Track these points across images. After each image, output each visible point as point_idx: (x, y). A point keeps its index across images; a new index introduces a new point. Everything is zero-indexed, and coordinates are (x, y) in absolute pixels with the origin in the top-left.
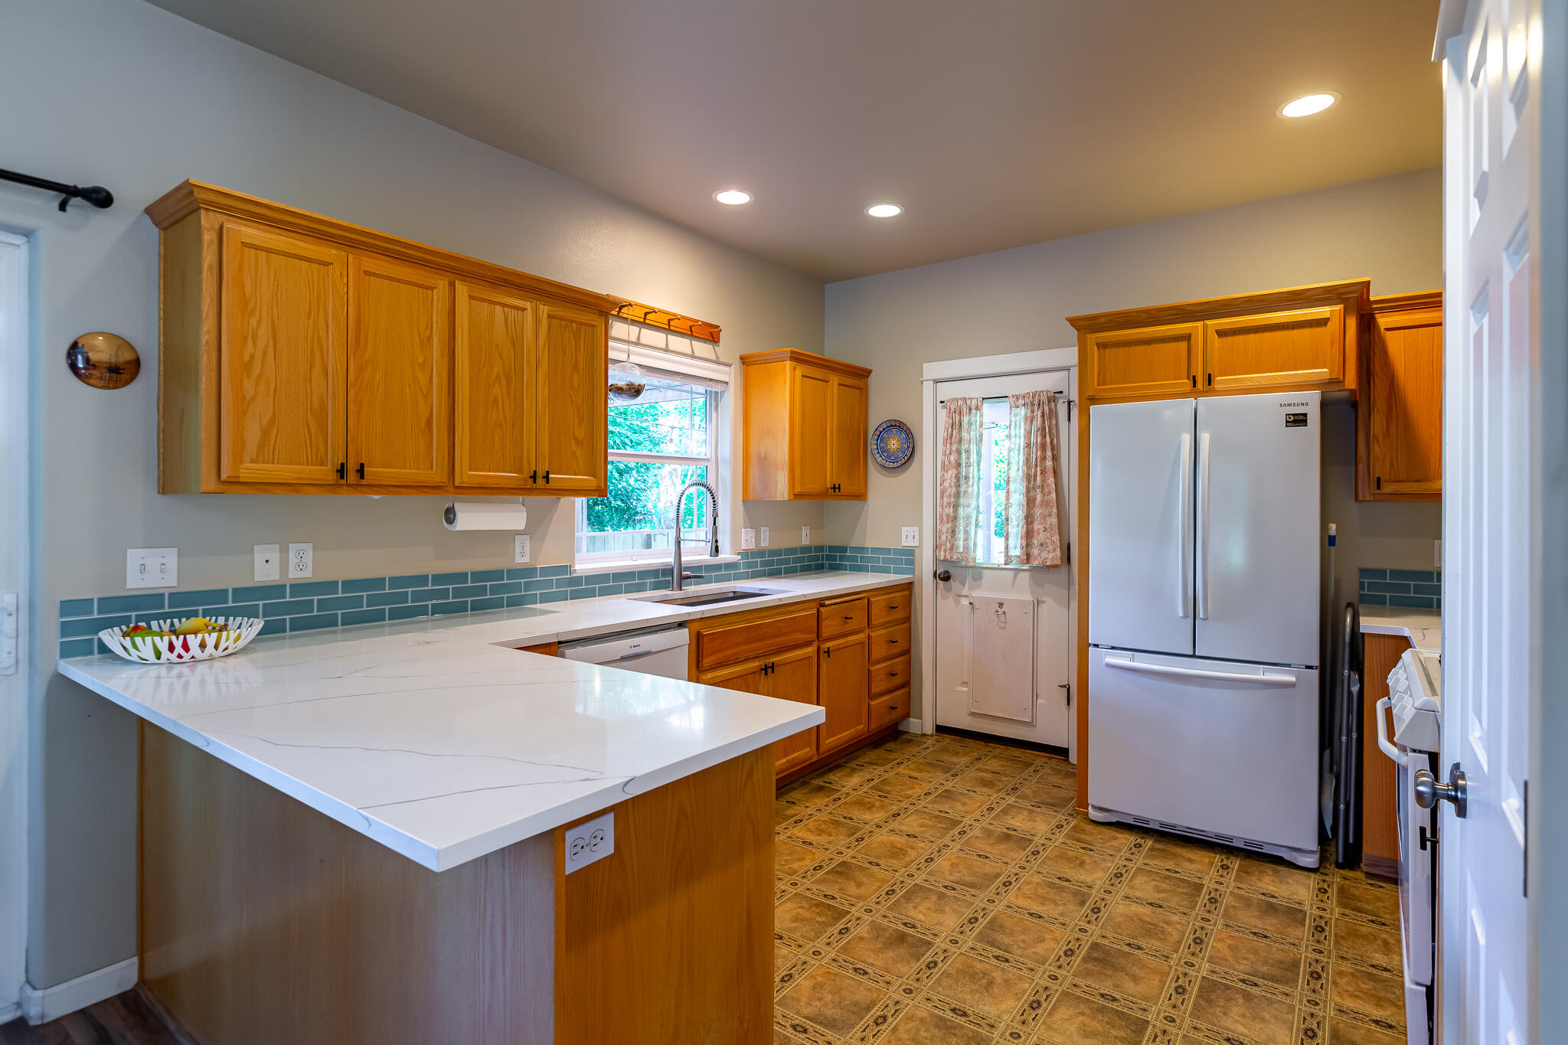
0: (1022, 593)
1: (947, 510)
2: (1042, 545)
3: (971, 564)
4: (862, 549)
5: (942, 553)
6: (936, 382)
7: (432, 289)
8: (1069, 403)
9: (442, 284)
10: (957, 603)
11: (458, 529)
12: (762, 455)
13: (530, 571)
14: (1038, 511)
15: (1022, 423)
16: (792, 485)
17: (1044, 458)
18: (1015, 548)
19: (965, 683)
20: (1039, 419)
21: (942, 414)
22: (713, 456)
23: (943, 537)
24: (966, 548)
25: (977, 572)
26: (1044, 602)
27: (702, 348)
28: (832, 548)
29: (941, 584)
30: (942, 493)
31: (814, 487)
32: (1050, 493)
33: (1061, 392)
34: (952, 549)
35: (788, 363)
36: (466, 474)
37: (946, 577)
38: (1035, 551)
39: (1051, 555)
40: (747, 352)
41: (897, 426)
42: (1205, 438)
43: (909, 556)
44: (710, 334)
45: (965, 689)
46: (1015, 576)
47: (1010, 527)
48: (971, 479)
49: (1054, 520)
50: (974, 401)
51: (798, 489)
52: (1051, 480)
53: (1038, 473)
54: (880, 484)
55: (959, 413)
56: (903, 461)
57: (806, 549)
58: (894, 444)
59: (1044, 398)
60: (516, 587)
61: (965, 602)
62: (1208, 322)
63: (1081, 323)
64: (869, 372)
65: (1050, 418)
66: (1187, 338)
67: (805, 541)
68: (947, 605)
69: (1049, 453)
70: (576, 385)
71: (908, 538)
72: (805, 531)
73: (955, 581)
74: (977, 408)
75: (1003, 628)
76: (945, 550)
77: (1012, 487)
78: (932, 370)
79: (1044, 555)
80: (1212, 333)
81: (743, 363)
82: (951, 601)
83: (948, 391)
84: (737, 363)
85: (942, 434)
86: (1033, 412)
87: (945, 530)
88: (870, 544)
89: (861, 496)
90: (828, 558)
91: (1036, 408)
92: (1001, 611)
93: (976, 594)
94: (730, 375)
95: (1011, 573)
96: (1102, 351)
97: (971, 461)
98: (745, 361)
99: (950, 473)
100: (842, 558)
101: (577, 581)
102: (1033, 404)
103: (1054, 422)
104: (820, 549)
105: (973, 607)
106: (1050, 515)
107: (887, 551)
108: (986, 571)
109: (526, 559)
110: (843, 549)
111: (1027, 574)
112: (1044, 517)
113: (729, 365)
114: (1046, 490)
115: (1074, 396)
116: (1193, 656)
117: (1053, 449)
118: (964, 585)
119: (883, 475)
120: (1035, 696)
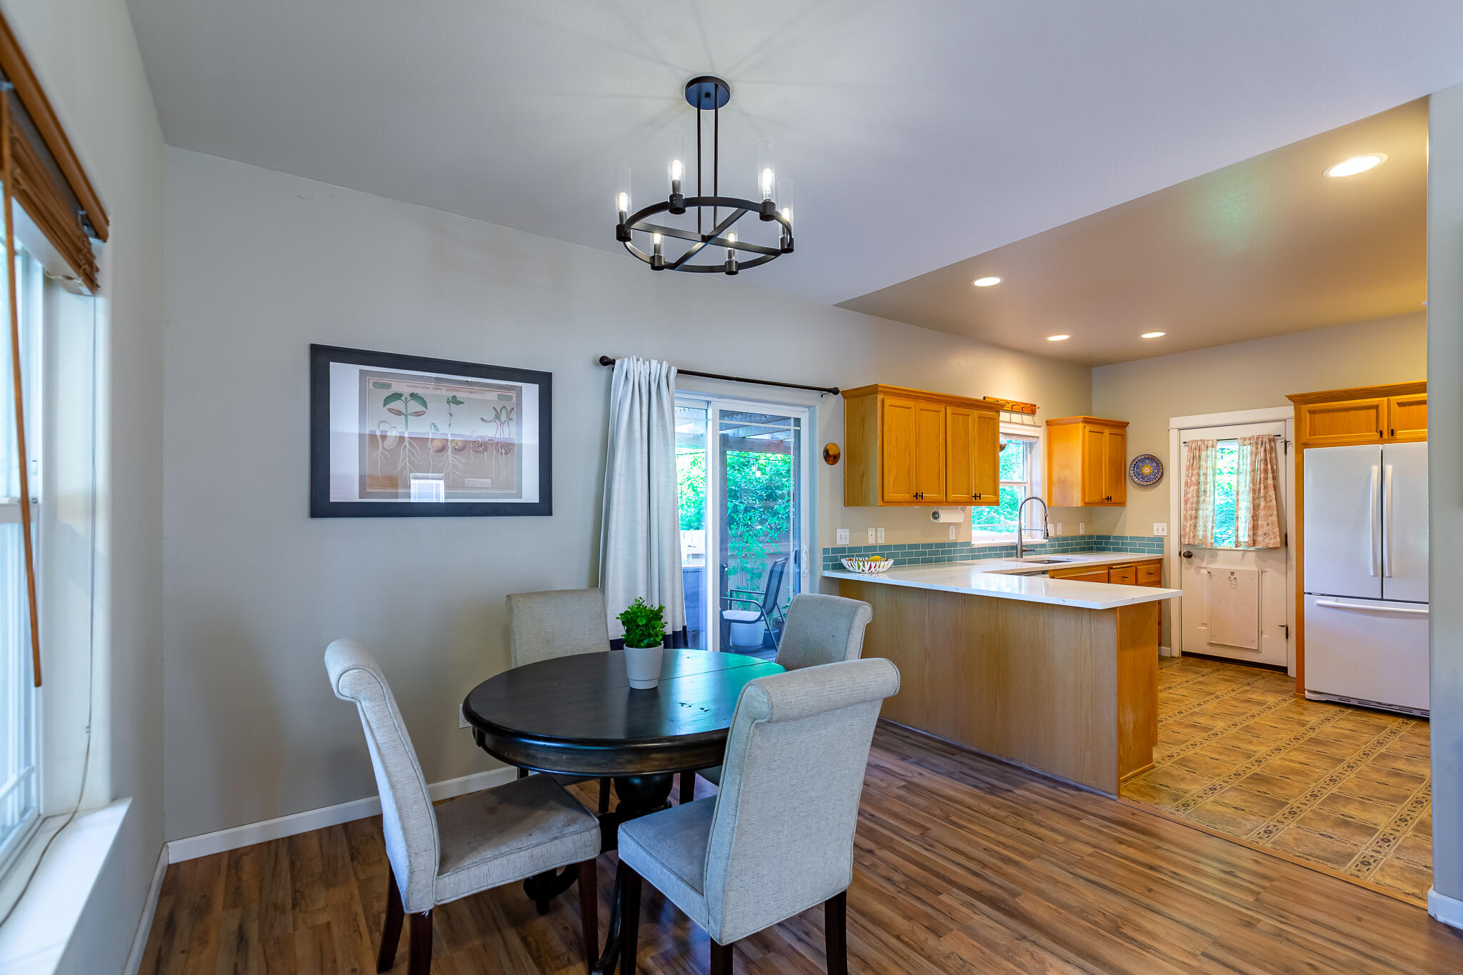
0: (1250, 565)
1: (1190, 512)
2: (1265, 534)
3: (1209, 547)
4: (1122, 538)
5: (1187, 539)
6: (1180, 429)
7: (939, 412)
8: (1286, 443)
9: (942, 409)
10: (1198, 572)
11: (941, 521)
12: (1062, 480)
13: (954, 544)
14: (1262, 513)
15: (1249, 455)
16: (1084, 497)
17: (1266, 479)
18: (1244, 536)
19: (1205, 624)
20: (1262, 454)
21: (1185, 450)
22: (1029, 480)
23: (1187, 530)
24: (1205, 537)
25: (1214, 552)
26: (1266, 571)
27: (1027, 419)
28: (1099, 537)
29: (1185, 560)
30: (1186, 503)
31: (1096, 498)
32: (1271, 501)
33: (1280, 436)
34: (1194, 536)
35: (1081, 425)
36: (952, 496)
37: (1189, 555)
38: (1260, 539)
39: (1272, 541)
40: (1050, 418)
41: (1152, 459)
42: (1389, 469)
43: (1160, 542)
44: (1031, 410)
45: (1205, 628)
46: (1244, 555)
47: (1239, 523)
48: (1208, 493)
49: (1275, 518)
50: (1210, 442)
51: (1087, 500)
52: (1272, 493)
53: (1262, 488)
54: (1136, 496)
55: (1197, 451)
56: (1155, 481)
57: (1082, 537)
58: (1147, 470)
59: (1266, 439)
60: (949, 552)
61: (1204, 572)
62: (1390, 397)
63: (1296, 398)
64: (1128, 423)
65: (1271, 452)
66: (1376, 407)
67: (1082, 532)
68: (1190, 573)
69: (1270, 475)
70: (988, 450)
71: (1158, 530)
72: (1082, 526)
73: (1195, 557)
74: (1213, 446)
75: (1235, 588)
76: (1189, 538)
77: (1241, 497)
78: (1175, 422)
79: (1267, 540)
80: (1394, 406)
81: (1048, 425)
82: (1192, 571)
83: (1189, 436)
84: (1044, 424)
85: (1184, 463)
86: (1257, 448)
87: (1188, 524)
88: (1129, 533)
89: (1122, 504)
90: (1096, 543)
91: (1259, 446)
92: (1232, 577)
93: (1213, 566)
94: (1040, 432)
95: (1241, 553)
96: (1313, 416)
97: (1208, 480)
98: (1048, 423)
99: (1192, 488)
100: (1106, 544)
101: (973, 550)
102: (1257, 443)
103: (1274, 455)
104: (1091, 537)
105: (1210, 575)
106: (1272, 515)
107: (1143, 538)
108: (1221, 552)
109: (954, 538)
110: (1109, 537)
111: (1253, 554)
112: (1267, 517)
113: (1040, 427)
114: (1268, 499)
115: (1291, 437)
116: (1382, 600)
117: (1273, 472)
118: (1203, 560)
119: (1138, 489)
120: (1260, 633)
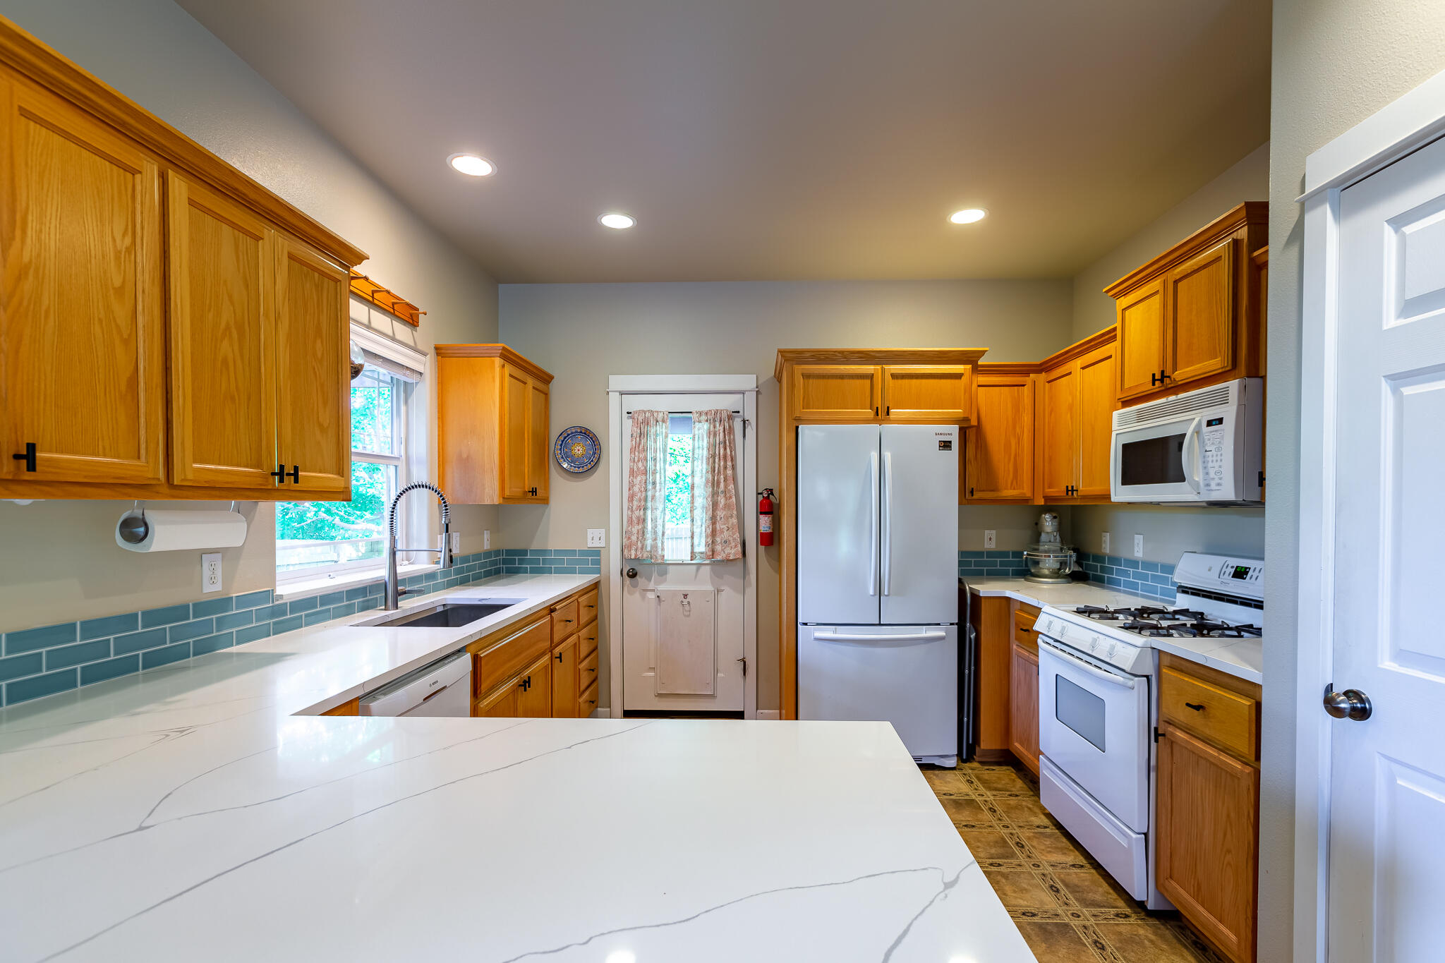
0: (704, 584)
1: (637, 513)
2: (725, 542)
3: (660, 561)
4: (544, 552)
5: (633, 552)
6: (622, 394)
7: (134, 172)
8: (744, 422)
9: (150, 169)
10: (643, 597)
11: (152, 550)
12: (465, 456)
13: (220, 604)
14: (720, 513)
15: (705, 436)
16: (502, 489)
17: (725, 468)
18: (699, 545)
19: (653, 669)
20: (722, 434)
21: (628, 423)
22: (403, 453)
23: (634, 538)
24: (654, 547)
25: (663, 567)
26: (723, 591)
27: (402, 331)
28: (509, 552)
29: (628, 580)
30: (631, 498)
31: (517, 491)
32: (731, 497)
33: (738, 412)
34: (642, 549)
35: (498, 361)
36: (190, 468)
37: (633, 575)
38: (719, 548)
39: (733, 551)
40: (443, 342)
41: (586, 433)
42: (887, 456)
43: (594, 557)
44: (409, 317)
45: (652, 674)
46: (698, 570)
47: (695, 527)
48: (658, 485)
49: (734, 521)
50: (661, 415)
51: (507, 493)
52: (731, 487)
53: (722, 481)
54: (563, 490)
55: (643, 424)
56: (589, 466)
57: (488, 554)
58: (578, 449)
59: (724, 415)
61: (651, 596)
62: (885, 366)
63: (788, 355)
64: (552, 377)
65: (730, 433)
66: (871, 377)
67: (487, 546)
68: (633, 599)
69: (729, 463)
70: (319, 354)
71: (594, 538)
72: (486, 535)
73: (641, 577)
74: (663, 421)
75: (689, 616)
76: (636, 550)
77: (696, 492)
78: (618, 382)
79: (728, 550)
80: (888, 377)
81: (438, 354)
82: (637, 596)
83: (635, 403)
84: (432, 352)
85: (628, 444)
86: (715, 427)
87: (635, 530)
88: (553, 544)
89: (545, 501)
90: (505, 562)
91: (718, 425)
92: (685, 602)
93: (662, 587)
94: (425, 364)
95: (694, 568)
96: (806, 381)
97: (658, 468)
98: (439, 351)
99: (639, 478)
100: (521, 561)
102: (714, 421)
103: (732, 437)
104: (497, 553)
105: (659, 600)
106: (732, 516)
107: (573, 552)
108: (670, 567)
109: (218, 587)
110: (524, 552)
111: (708, 568)
112: (727, 518)
113: (425, 354)
114: (728, 495)
115: (750, 415)
116: (880, 624)
117: (732, 460)
118: (649, 580)
119: (568, 480)
120: (716, 671)
